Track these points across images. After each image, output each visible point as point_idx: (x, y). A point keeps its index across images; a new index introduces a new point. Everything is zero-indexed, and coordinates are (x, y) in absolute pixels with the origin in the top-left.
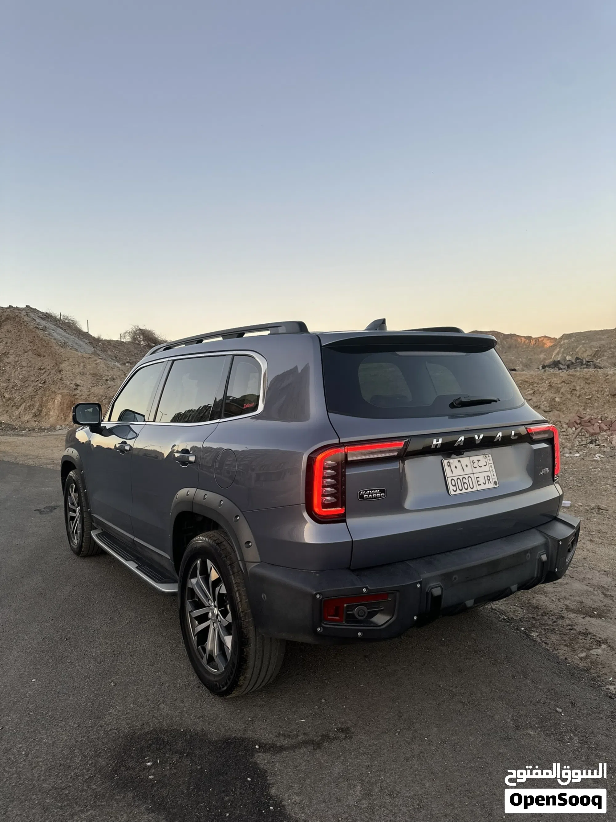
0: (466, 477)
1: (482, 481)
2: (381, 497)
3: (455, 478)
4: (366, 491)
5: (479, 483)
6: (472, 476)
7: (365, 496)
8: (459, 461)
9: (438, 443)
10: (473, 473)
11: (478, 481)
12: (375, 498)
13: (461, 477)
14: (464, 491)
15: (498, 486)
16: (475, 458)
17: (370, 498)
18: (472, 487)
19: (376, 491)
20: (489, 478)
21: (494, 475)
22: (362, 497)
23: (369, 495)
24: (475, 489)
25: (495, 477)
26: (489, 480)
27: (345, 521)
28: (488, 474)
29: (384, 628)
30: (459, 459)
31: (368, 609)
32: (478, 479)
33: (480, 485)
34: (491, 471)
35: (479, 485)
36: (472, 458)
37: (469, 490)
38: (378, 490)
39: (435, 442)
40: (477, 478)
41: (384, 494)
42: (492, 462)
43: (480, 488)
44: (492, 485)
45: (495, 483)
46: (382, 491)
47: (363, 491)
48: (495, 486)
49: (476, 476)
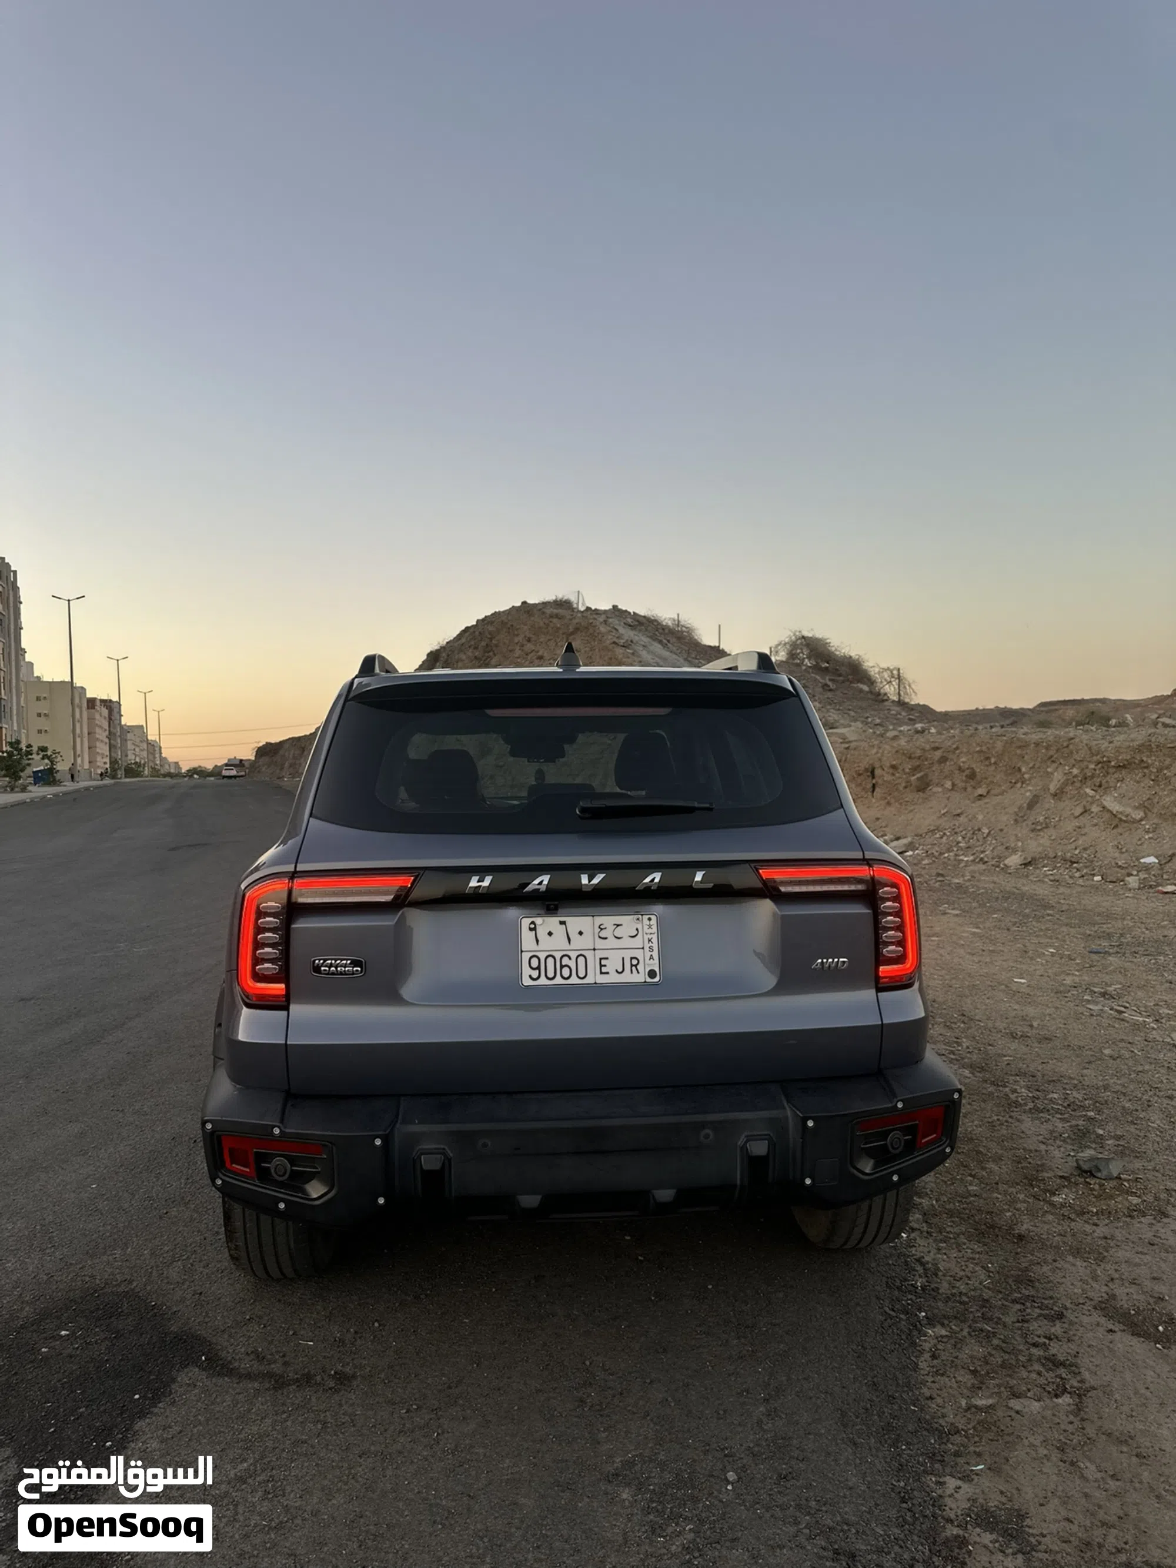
0: (573, 955)
1: (613, 965)
2: (353, 974)
3: (542, 956)
4: (325, 960)
5: (604, 970)
6: (589, 954)
7: (323, 968)
8: (562, 923)
9: (480, 884)
10: (594, 949)
11: (601, 966)
12: (341, 973)
13: (558, 955)
14: (558, 980)
15: (657, 979)
16: (608, 921)
17: (333, 974)
18: (582, 974)
19: (344, 962)
20: (635, 962)
21: (651, 957)
22: (317, 969)
23: (330, 968)
24: (589, 980)
25: (656, 961)
26: (636, 966)
27: (286, 1008)
28: (639, 954)
29: (318, 1206)
30: (562, 919)
31: (291, 1166)
32: (604, 962)
33: (607, 973)
34: (647, 949)
35: (601, 973)
36: (599, 920)
37: (574, 980)
38: (347, 960)
39: (474, 883)
40: (601, 959)
41: (359, 969)
42: (654, 929)
43: (602, 979)
44: (640, 977)
45: (652, 974)
46: (355, 963)
47: (320, 960)
48: (649, 980)
49: (600, 954)
